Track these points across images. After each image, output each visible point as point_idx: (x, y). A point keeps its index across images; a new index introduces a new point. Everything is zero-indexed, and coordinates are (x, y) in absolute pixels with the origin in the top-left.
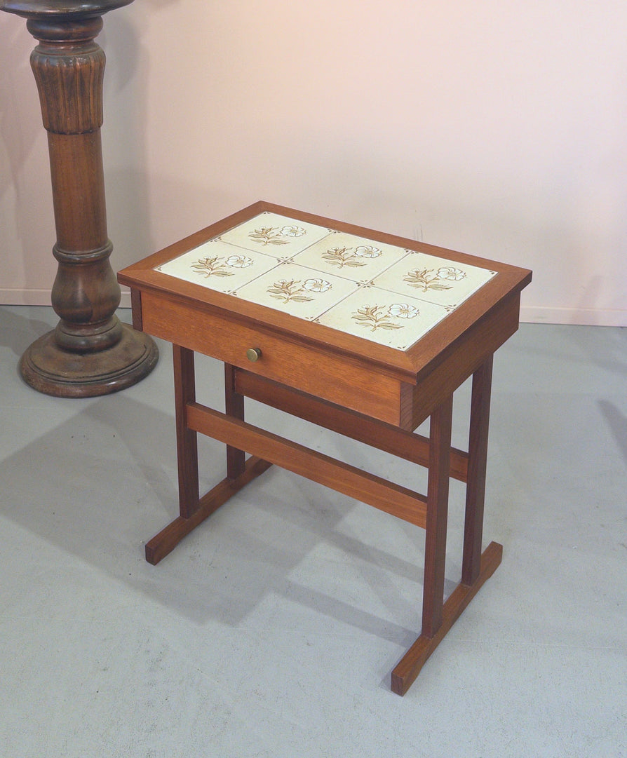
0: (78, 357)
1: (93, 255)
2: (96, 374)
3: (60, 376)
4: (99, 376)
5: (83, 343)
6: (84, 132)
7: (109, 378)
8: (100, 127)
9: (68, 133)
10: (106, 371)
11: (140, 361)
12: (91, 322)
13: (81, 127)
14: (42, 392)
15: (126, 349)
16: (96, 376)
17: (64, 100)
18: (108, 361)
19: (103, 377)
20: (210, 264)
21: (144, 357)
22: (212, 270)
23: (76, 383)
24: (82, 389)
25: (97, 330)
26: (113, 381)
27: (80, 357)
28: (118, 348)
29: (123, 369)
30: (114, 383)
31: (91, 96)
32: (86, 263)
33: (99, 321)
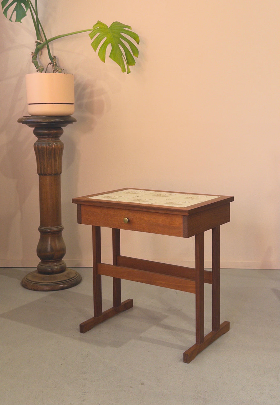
1: (55, 229)
2: (55, 281)
3: (40, 282)
5: (49, 269)
6: (55, 175)
8: (61, 173)
9: (48, 175)
10: (59, 281)
11: (73, 279)
12: (54, 259)
13: (53, 172)
15: (68, 274)
17: (47, 161)
18: (60, 277)
21: (75, 277)
22: (109, 198)
23: (47, 285)
25: (55, 264)
26: (61, 285)
27: (48, 276)
28: (64, 273)
30: (62, 285)
31: (58, 160)
32: (52, 232)
33: (57, 260)
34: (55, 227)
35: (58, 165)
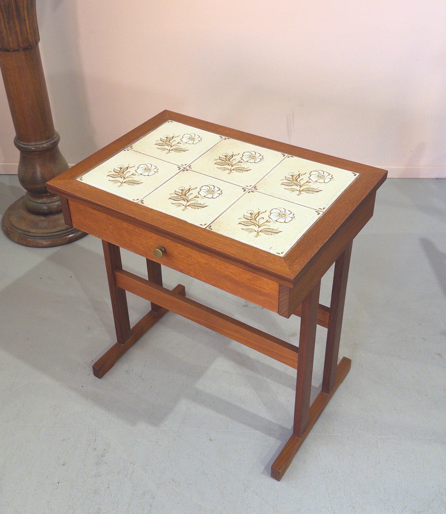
0: (43, 218)
1: (44, 145)
2: (56, 230)
3: (30, 232)
4: (58, 232)
5: (45, 208)
6: (25, 49)
7: (65, 233)
8: (37, 44)
9: (12, 50)
13: (22, 45)
14: (18, 243)
16: (56, 232)
17: (5, 24)
19: (63, 232)
20: (123, 172)
22: (124, 178)
23: (42, 237)
24: (47, 242)
25: (55, 198)
31: (26, 18)
32: (40, 151)
34: (44, 142)
35: (28, 28)
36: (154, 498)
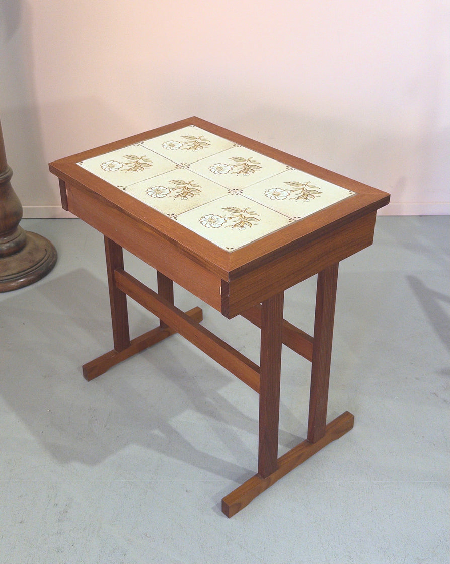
2: (6, 274)
4: (9, 275)
7: (18, 277)
10: (14, 272)
11: (43, 261)
15: (30, 253)
16: (7, 276)
18: (14, 264)
19: (14, 276)
21: (46, 258)
25: (5, 239)
26: (21, 279)
28: (24, 252)
29: (29, 269)
30: (22, 280)
33: (6, 232)
36: (125, 555)
